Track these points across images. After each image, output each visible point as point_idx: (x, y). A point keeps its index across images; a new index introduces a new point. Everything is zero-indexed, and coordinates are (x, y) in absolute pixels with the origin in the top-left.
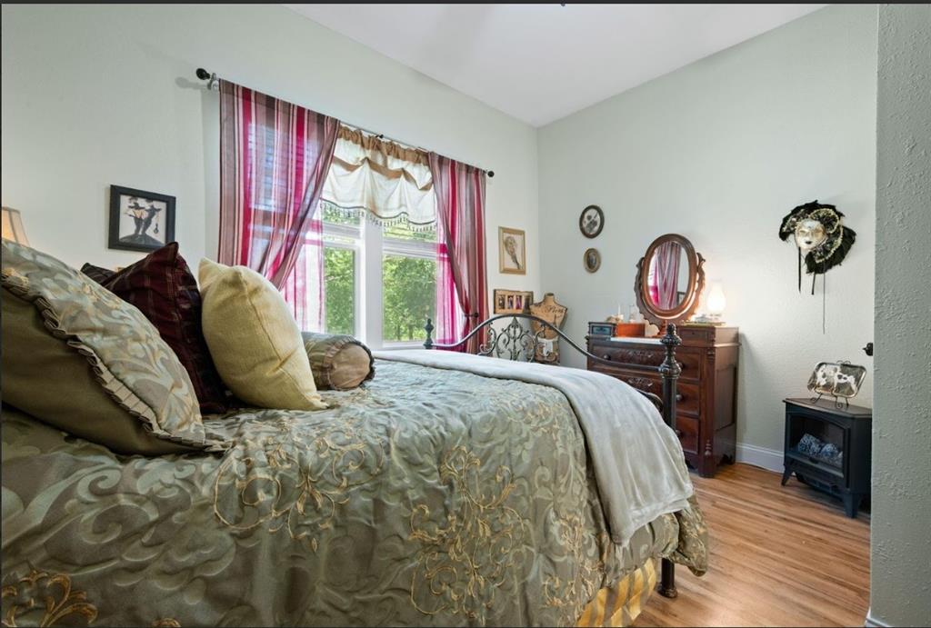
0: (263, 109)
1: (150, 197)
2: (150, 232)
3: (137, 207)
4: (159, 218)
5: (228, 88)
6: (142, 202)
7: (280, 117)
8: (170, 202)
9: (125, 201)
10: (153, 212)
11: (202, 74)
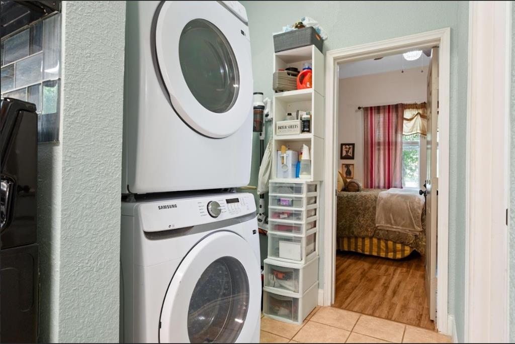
0: (376, 111)
1: (349, 144)
2: (349, 154)
3: (346, 148)
4: (351, 151)
5: (366, 109)
6: (347, 147)
7: (382, 111)
8: (353, 145)
9: (344, 147)
10: (350, 148)
11: (359, 108)
